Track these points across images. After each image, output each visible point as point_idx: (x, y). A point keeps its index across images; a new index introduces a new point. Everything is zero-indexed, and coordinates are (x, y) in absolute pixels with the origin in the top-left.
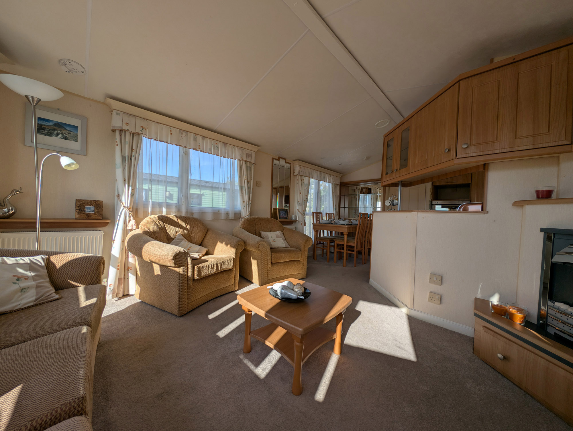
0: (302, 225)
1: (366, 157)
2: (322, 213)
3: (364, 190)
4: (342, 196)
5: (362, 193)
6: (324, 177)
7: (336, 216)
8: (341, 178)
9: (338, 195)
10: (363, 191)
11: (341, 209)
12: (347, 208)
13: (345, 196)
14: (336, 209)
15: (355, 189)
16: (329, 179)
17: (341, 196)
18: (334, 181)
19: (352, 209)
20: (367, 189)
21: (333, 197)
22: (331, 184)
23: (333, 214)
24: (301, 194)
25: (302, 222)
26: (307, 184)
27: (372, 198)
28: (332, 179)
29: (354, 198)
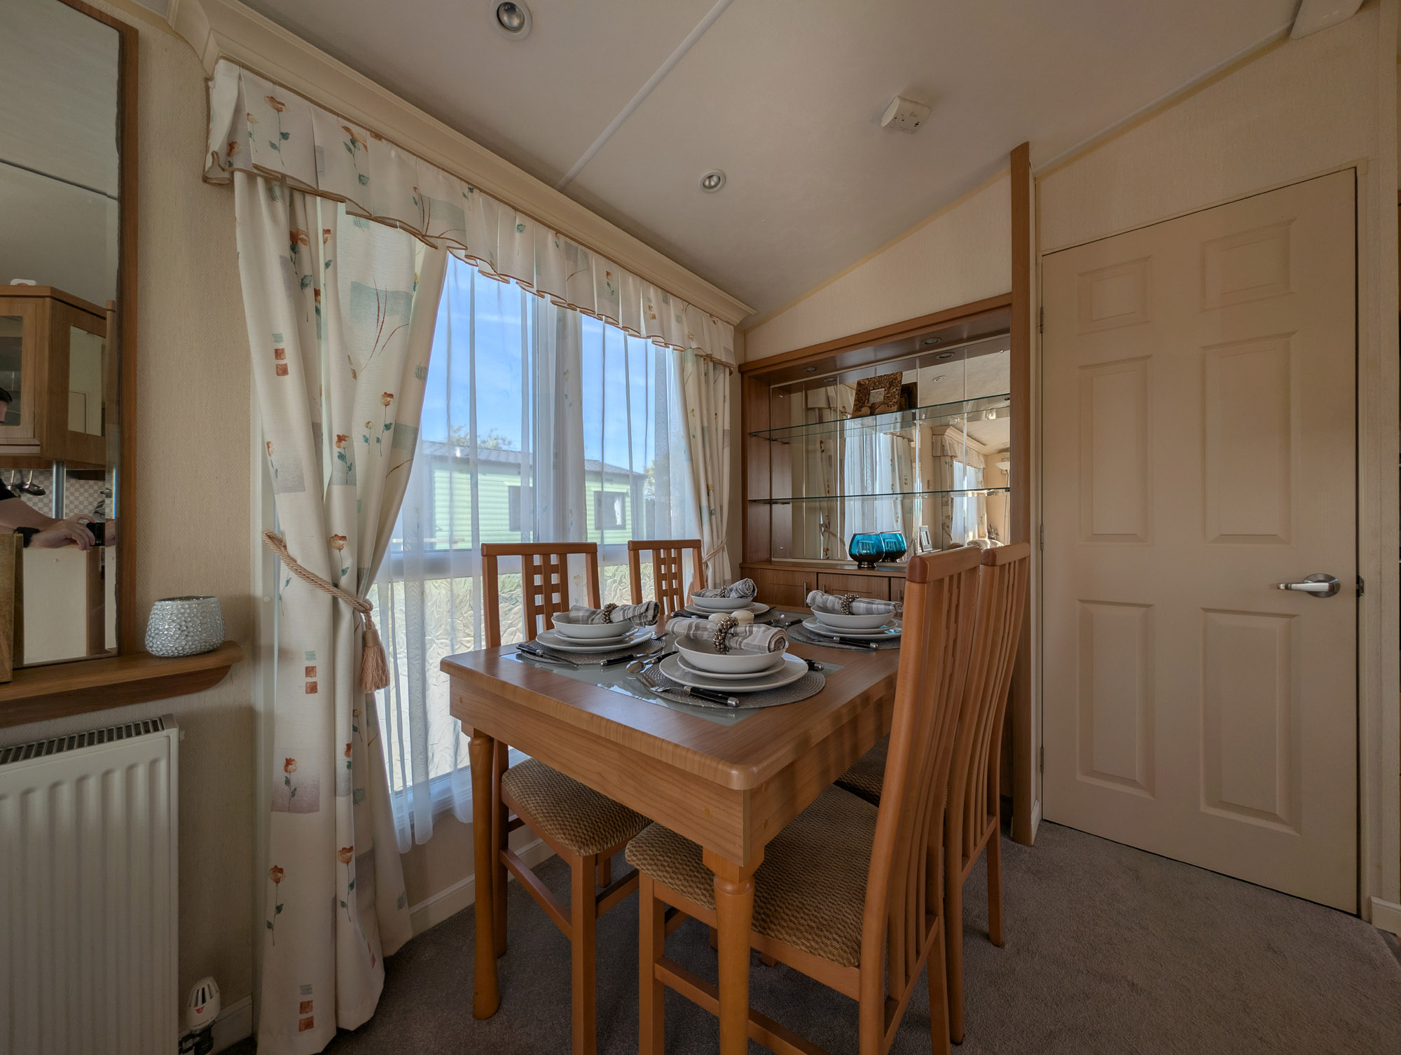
0: (313, 688)
1: (903, 99)
2: (590, 550)
3: (877, 395)
4: (754, 439)
5: (866, 410)
6: (612, 295)
7: (714, 554)
8: (743, 332)
9: (727, 427)
10: (872, 400)
11: (753, 511)
12: (785, 502)
13: (770, 440)
14: (711, 513)
15: (820, 409)
16: (655, 311)
17: (752, 442)
18: (691, 337)
19: (811, 510)
20: (891, 384)
21: (690, 437)
22: (670, 355)
23: (696, 545)
24: (283, 371)
25: (311, 656)
26: (396, 295)
27: (892, 460)
28: (679, 319)
29: (819, 454)
